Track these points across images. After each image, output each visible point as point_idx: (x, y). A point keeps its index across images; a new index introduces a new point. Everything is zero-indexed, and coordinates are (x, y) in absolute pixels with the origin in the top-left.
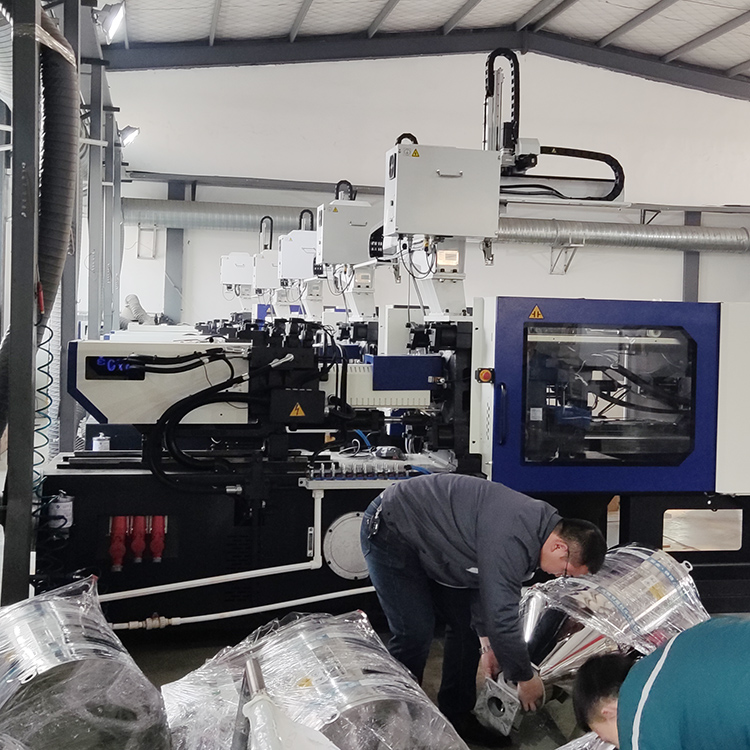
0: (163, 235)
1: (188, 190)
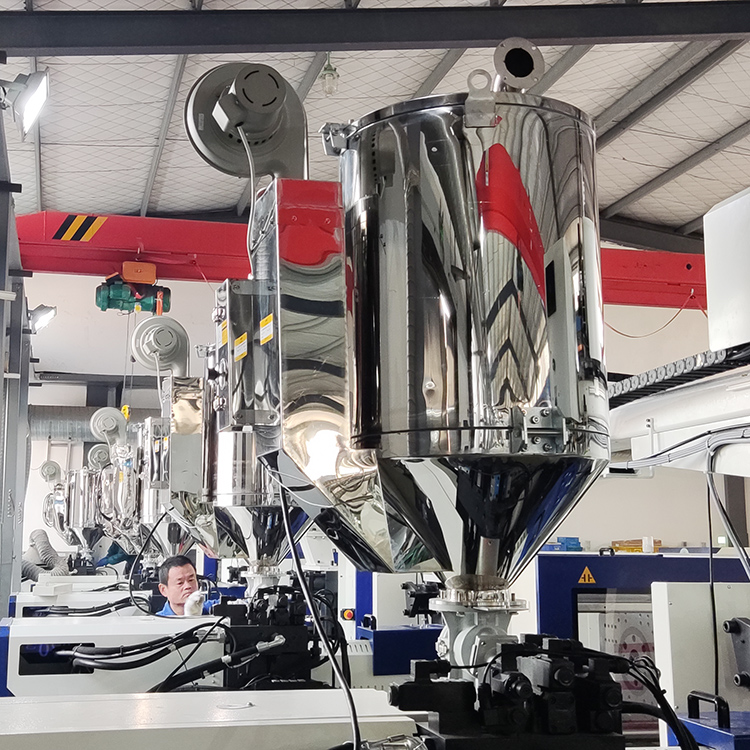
0: (79, 451)
1: (112, 394)
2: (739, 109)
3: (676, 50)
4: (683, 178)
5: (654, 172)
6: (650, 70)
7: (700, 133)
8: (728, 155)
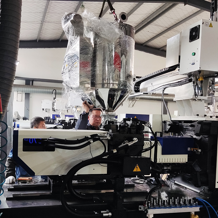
0: (24, 95)
1: (31, 82)
2: (175, 20)
3: (162, 5)
4: (161, 37)
5: (155, 35)
6: (156, 10)
7: (166, 26)
8: (172, 31)
